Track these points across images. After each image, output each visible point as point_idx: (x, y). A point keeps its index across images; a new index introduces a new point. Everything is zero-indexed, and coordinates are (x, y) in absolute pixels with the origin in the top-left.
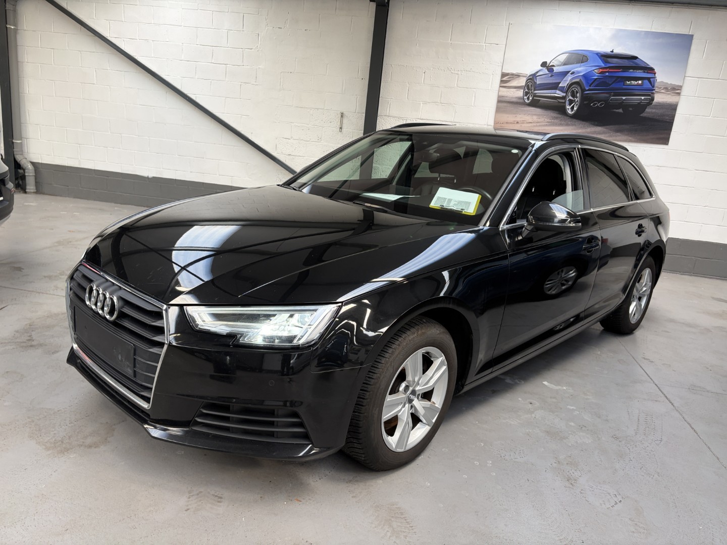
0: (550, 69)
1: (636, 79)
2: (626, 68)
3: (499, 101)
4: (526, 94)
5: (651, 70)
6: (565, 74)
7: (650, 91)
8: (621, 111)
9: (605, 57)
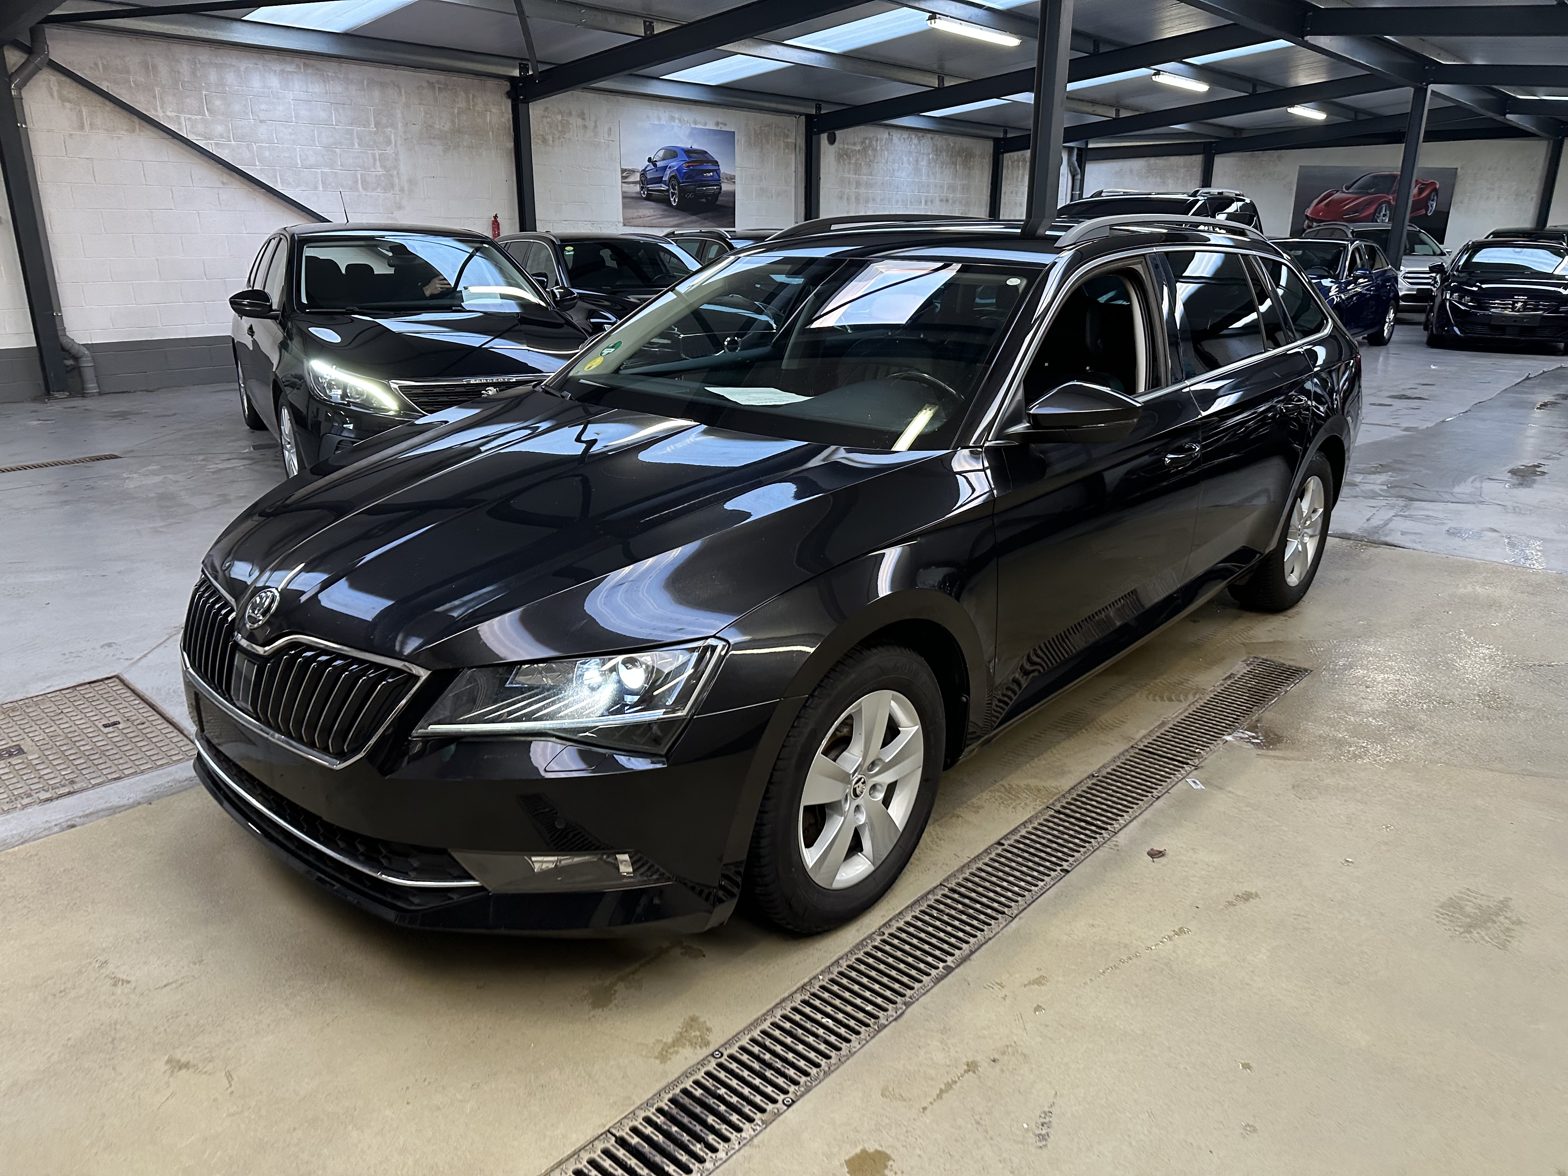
0: (654, 163)
1: (709, 171)
2: (701, 162)
3: (624, 197)
4: (642, 188)
5: (716, 163)
6: (665, 168)
7: (718, 182)
8: (704, 200)
9: (688, 152)
